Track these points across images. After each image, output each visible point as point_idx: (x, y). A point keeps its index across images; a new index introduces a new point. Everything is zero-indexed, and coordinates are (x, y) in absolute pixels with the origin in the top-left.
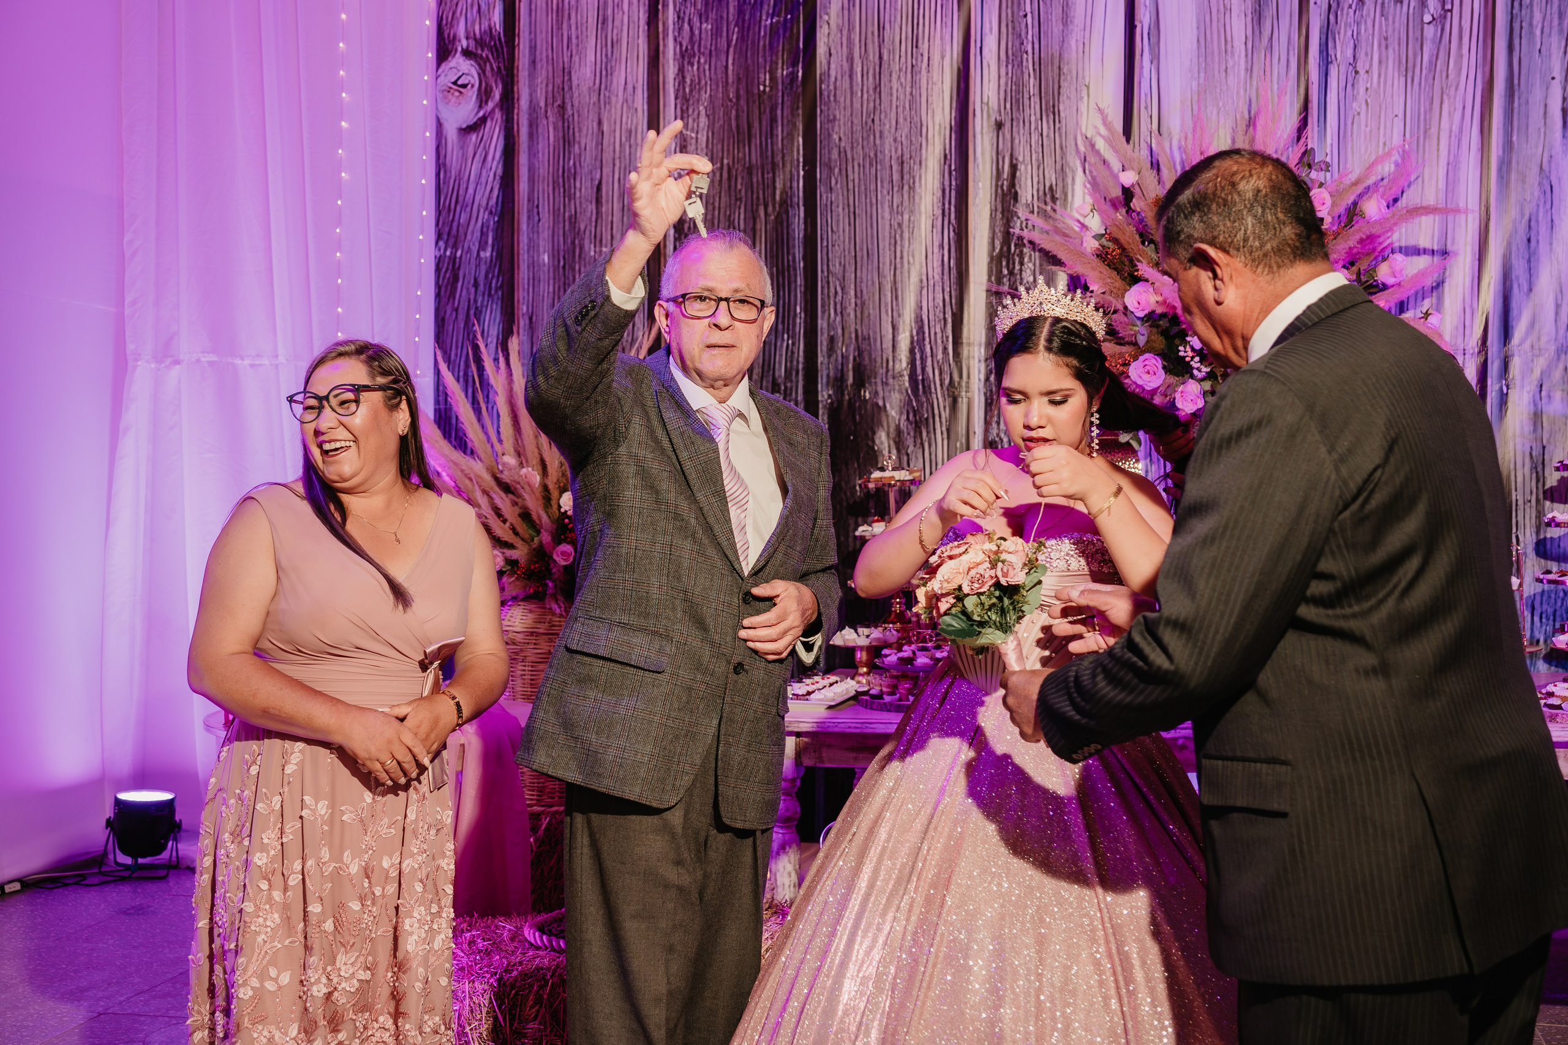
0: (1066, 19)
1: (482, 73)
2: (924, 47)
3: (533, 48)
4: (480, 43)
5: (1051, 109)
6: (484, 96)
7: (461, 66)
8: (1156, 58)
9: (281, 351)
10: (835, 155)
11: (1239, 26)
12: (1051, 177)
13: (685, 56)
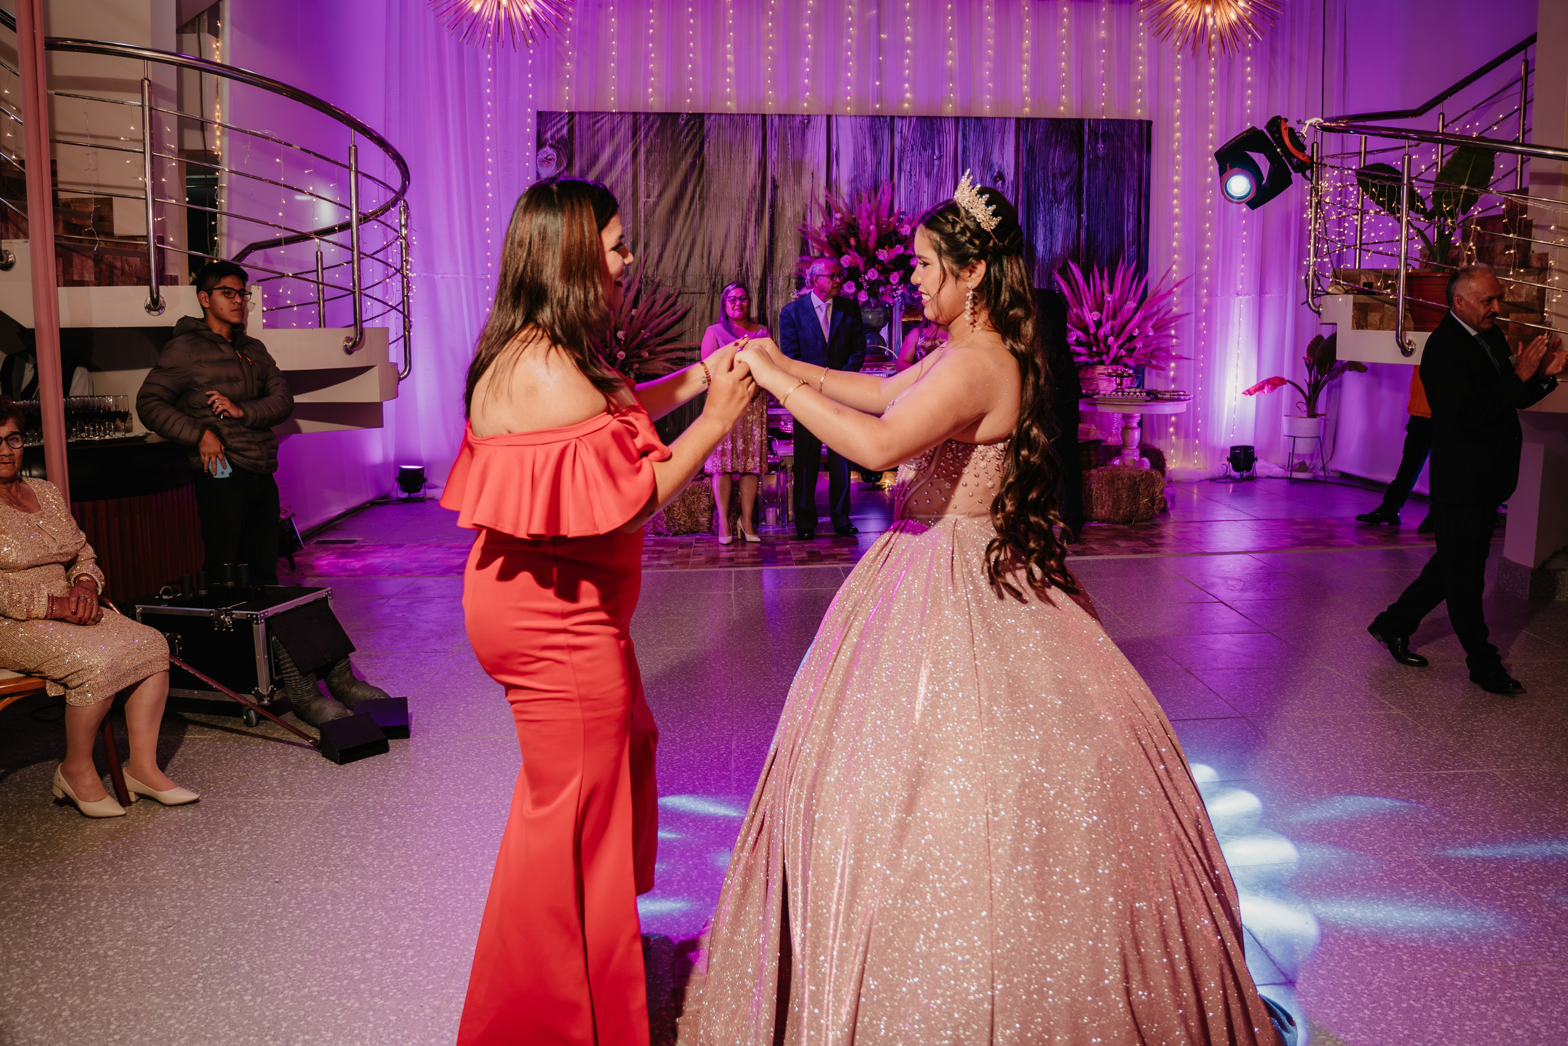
0: (804, 146)
1: (558, 155)
2: (748, 154)
3: (581, 145)
4: (558, 142)
5: (798, 181)
6: (558, 165)
7: (548, 151)
8: (837, 165)
9: (461, 270)
10: (712, 195)
11: (868, 154)
12: (799, 208)
13: (649, 153)
